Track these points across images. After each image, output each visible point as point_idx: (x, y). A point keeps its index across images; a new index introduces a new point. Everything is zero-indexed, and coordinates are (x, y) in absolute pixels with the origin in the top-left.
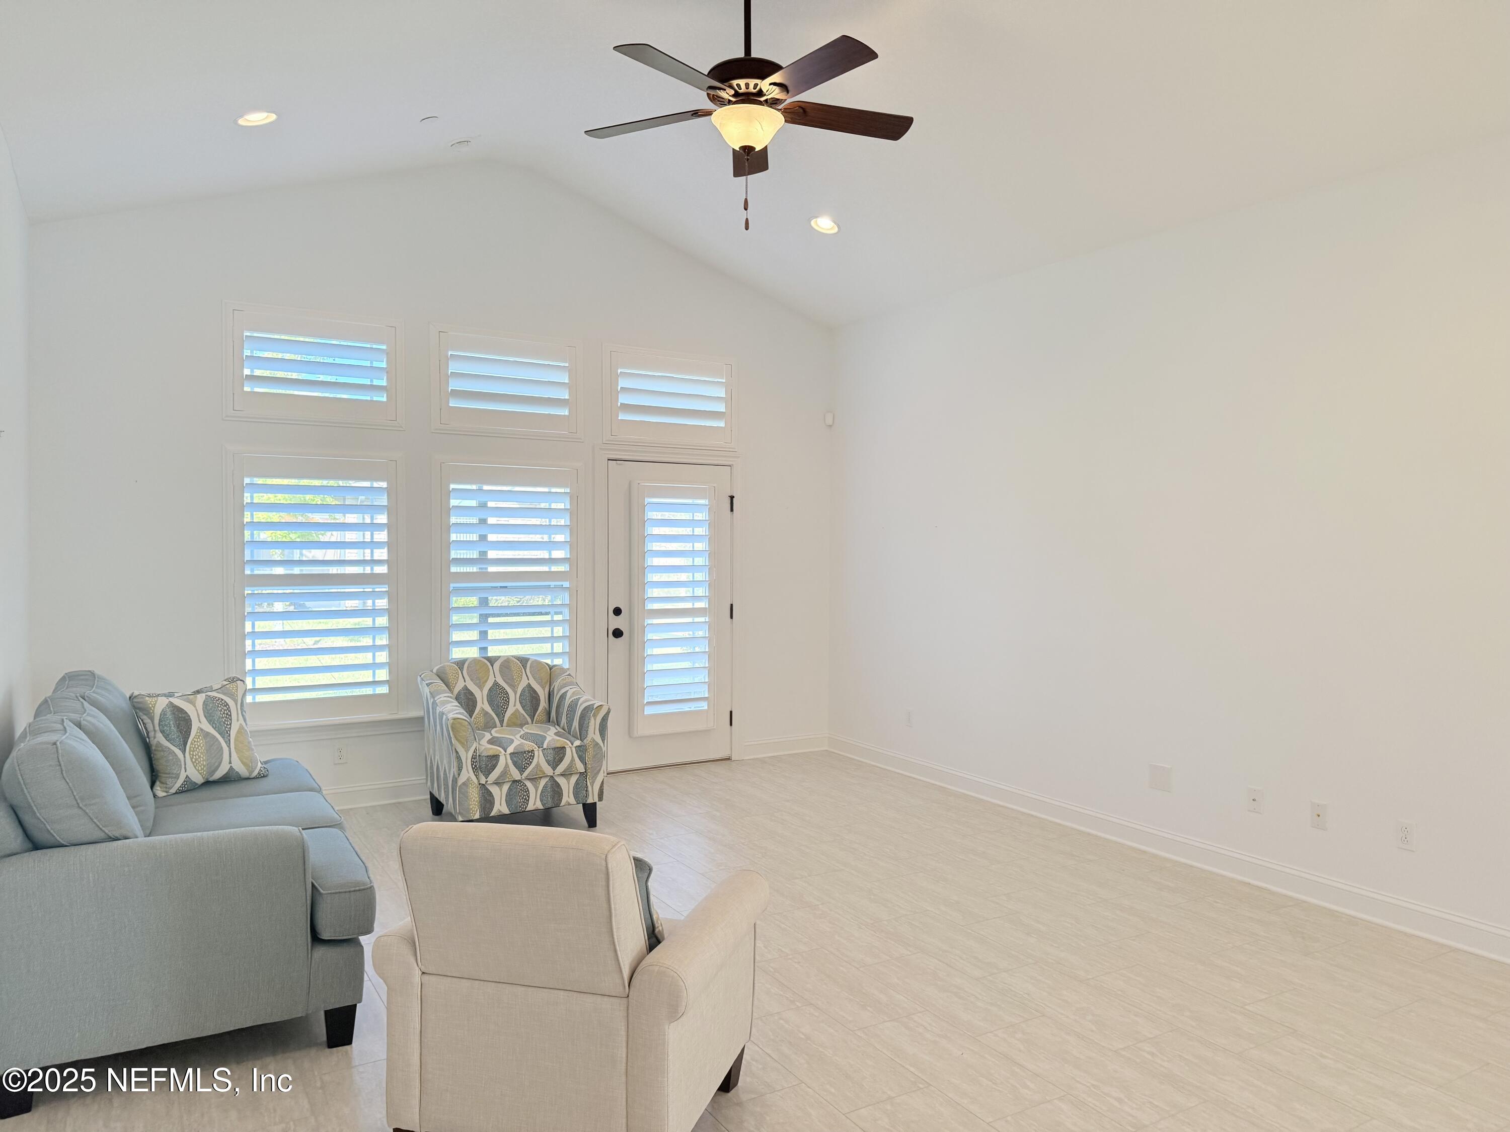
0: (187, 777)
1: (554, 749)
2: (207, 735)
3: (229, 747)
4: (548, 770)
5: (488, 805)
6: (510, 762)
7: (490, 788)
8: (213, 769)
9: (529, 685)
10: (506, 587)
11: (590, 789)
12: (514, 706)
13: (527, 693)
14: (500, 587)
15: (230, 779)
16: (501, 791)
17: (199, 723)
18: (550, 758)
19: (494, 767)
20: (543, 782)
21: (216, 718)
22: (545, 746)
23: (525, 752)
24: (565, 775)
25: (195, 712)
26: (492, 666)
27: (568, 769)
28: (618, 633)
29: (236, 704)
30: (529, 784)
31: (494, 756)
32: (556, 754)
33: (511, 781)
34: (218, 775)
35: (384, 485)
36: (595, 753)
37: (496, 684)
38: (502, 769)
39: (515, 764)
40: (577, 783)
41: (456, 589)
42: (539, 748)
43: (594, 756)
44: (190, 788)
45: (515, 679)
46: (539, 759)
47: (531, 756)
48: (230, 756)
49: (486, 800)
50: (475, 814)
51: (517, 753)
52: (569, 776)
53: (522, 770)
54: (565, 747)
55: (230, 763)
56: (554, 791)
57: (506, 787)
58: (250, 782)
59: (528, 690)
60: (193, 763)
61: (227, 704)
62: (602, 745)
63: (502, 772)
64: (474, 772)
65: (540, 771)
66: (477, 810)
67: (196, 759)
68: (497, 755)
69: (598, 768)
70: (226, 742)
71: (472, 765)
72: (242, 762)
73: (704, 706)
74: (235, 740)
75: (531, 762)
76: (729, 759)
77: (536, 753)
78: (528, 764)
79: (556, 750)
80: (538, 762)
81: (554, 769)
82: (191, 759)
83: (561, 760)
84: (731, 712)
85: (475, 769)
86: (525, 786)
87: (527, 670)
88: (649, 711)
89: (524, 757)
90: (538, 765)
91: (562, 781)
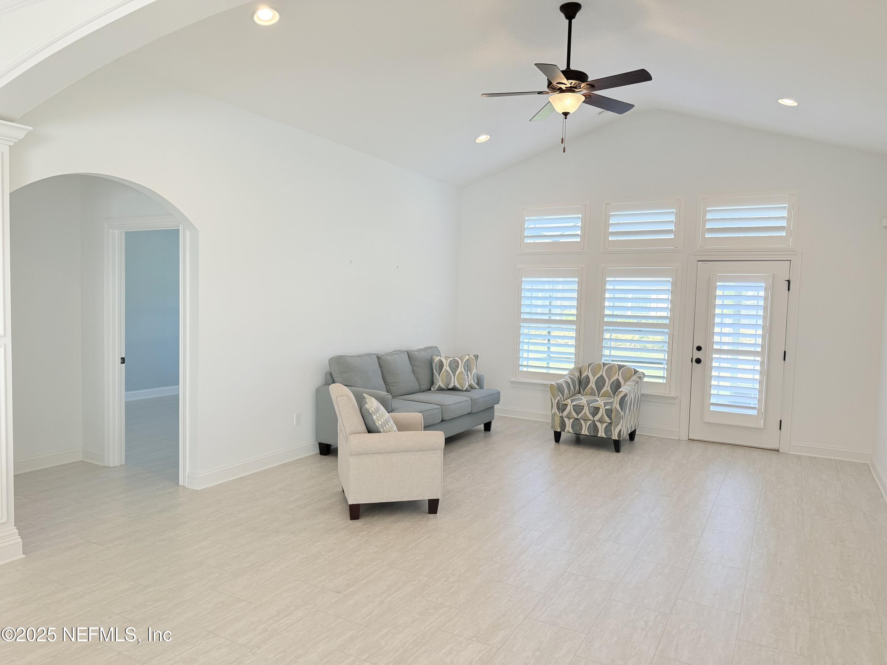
0: (439, 385)
1: (594, 407)
2: (447, 371)
3: (454, 377)
4: (590, 417)
5: (563, 426)
6: (572, 408)
7: (565, 419)
8: (448, 384)
9: (618, 380)
10: (641, 330)
11: (613, 432)
12: (607, 388)
13: (615, 383)
14: (638, 330)
15: (454, 389)
16: (569, 421)
17: (446, 367)
18: (592, 411)
19: (565, 409)
20: (589, 422)
21: (452, 366)
22: (590, 405)
23: (580, 406)
24: (601, 421)
25: (446, 363)
26: (603, 367)
27: (600, 419)
28: (698, 361)
29: (462, 363)
30: (582, 422)
31: (565, 404)
32: (594, 410)
33: (574, 418)
34: (451, 386)
35: (576, 279)
36: (616, 414)
37: (602, 376)
38: (568, 411)
39: (574, 410)
40: (606, 427)
41: (606, 330)
42: (587, 405)
43: (616, 416)
44: (440, 389)
45: (612, 375)
46: (586, 410)
47: (582, 408)
48: (454, 381)
49: (562, 424)
50: (558, 429)
51: (576, 405)
52: (602, 423)
53: (578, 414)
54: (599, 408)
55: (454, 383)
56: (594, 428)
57: (572, 420)
58: (463, 392)
59: (616, 381)
60: (441, 380)
61: (458, 362)
62: (621, 411)
63: (569, 412)
64: (558, 410)
65: (587, 416)
66: (558, 428)
67: (442, 379)
68: (567, 404)
69: (618, 423)
70: (453, 375)
71: (557, 406)
72: (459, 384)
73: (754, 412)
74: (457, 375)
75: (582, 411)
76: (778, 451)
77: (585, 407)
78: (581, 412)
79: (595, 408)
80: (585, 412)
81: (594, 416)
82: (441, 379)
83: (597, 414)
84: (781, 421)
85: (558, 409)
86: (581, 422)
87: (620, 372)
88: (712, 408)
89: (579, 408)
90: (585, 413)
91: (598, 424)
